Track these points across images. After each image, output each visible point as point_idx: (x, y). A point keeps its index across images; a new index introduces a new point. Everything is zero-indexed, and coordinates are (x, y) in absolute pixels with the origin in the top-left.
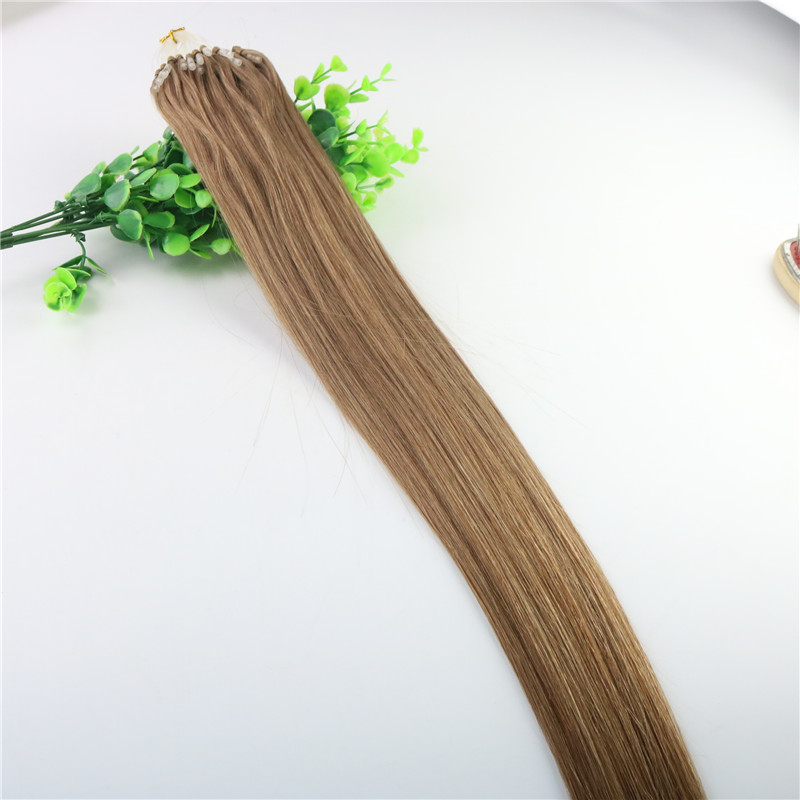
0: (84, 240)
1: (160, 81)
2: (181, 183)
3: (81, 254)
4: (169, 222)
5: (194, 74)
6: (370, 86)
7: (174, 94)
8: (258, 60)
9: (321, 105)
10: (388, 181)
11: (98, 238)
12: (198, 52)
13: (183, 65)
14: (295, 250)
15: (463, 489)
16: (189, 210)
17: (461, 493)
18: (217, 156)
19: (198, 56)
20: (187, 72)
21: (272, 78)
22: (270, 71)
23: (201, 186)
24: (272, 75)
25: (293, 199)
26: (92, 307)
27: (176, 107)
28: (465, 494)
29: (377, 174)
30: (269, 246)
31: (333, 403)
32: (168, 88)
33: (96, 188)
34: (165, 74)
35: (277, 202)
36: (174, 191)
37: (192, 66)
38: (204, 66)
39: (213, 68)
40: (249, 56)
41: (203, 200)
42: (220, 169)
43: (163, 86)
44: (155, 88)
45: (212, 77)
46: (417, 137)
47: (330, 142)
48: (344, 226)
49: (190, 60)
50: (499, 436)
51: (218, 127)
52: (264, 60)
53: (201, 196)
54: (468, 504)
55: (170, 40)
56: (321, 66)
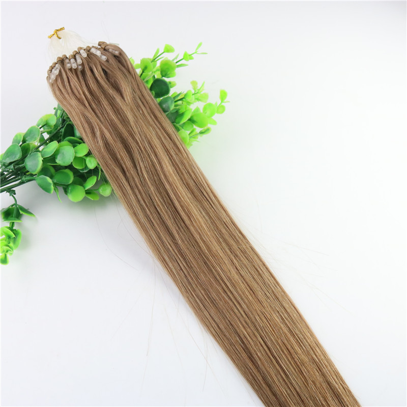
0: (15, 194)
1: (53, 77)
2: (76, 152)
3: (14, 202)
4: (70, 179)
5: (76, 70)
6: (188, 57)
7: (64, 86)
8: (117, 53)
9: (158, 76)
10: (208, 130)
11: (24, 192)
12: (77, 53)
13: (68, 65)
14: (156, 199)
15: (284, 380)
16: (83, 170)
17: (283, 383)
18: (98, 133)
19: (77, 57)
20: (71, 69)
21: (128, 66)
22: (126, 61)
23: (89, 154)
24: (127, 64)
25: (151, 161)
26: (27, 244)
27: (67, 96)
28: (286, 383)
29: (200, 126)
30: (139, 196)
31: (193, 314)
32: (59, 80)
33: (18, 156)
34: (56, 72)
35: (141, 164)
36: (71, 160)
37: (74, 66)
38: (83, 64)
39: (88, 65)
40: (110, 50)
41: (91, 164)
42: (101, 143)
43: (56, 80)
44: (51, 81)
45: (88, 73)
46: (223, 96)
47: (169, 108)
48: (185, 175)
49: (72, 60)
50: (301, 333)
51: (97, 112)
52: (121, 53)
53: (90, 161)
54: (289, 391)
55: (55, 36)
56: (158, 51)
